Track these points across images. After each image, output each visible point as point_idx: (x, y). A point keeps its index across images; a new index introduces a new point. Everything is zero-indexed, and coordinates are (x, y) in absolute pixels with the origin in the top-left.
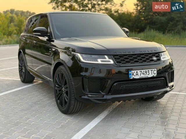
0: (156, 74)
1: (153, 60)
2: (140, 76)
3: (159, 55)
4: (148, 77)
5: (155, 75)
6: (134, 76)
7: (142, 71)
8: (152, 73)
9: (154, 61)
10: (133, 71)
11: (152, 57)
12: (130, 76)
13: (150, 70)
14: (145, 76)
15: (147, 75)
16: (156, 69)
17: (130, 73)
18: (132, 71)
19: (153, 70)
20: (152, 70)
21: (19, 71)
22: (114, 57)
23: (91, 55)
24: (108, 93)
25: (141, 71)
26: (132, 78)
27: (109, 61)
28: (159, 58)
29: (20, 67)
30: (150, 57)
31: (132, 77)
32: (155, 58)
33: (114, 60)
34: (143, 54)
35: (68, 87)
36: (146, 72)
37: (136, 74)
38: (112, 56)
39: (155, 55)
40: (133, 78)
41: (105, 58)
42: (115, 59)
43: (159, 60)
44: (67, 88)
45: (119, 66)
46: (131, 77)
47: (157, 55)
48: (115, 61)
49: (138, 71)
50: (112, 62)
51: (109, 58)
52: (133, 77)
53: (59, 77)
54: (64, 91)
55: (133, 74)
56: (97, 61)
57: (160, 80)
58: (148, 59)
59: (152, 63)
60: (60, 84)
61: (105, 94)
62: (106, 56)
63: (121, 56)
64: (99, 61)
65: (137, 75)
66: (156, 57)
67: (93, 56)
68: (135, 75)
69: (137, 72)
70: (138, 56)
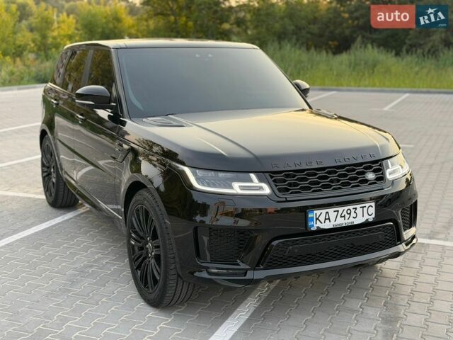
0: (373, 216)
1: (366, 181)
2: (335, 223)
3: (380, 165)
4: (355, 223)
5: (371, 219)
6: (319, 224)
7: (341, 209)
8: (363, 213)
9: (370, 184)
10: (318, 212)
11: (363, 173)
12: (310, 224)
13: (358, 206)
14: (346, 221)
15: (351, 219)
16: (373, 204)
17: (310, 215)
18: (315, 212)
19: (367, 205)
20: (363, 207)
21: (44, 178)
22: (272, 177)
23: (216, 173)
24: (258, 265)
25: (338, 211)
26: (316, 228)
27: (261, 188)
28: (382, 174)
29: (46, 169)
30: (358, 173)
31: (315, 226)
32: (371, 176)
33: (273, 184)
34: (343, 167)
35: (161, 247)
36: (349, 212)
37: (326, 219)
38: (267, 174)
39: (371, 167)
40: (318, 227)
41: (251, 181)
42: (274, 181)
43: (381, 178)
44: (158, 247)
45: (285, 200)
46: (313, 226)
47: (376, 166)
48: (274, 186)
49: (331, 211)
50: (266, 190)
51: (261, 180)
52: (317, 225)
53: (138, 216)
54: (150, 251)
55: (317, 219)
56: (231, 187)
57: (384, 227)
58: (355, 178)
59: (365, 188)
60: (141, 234)
61: (248, 267)
62: (252, 176)
63: (290, 174)
64: (237, 188)
65: (327, 221)
66: (375, 171)
67: (221, 175)
68: (323, 221)
69: (327, 213)
70: (329, 173)
